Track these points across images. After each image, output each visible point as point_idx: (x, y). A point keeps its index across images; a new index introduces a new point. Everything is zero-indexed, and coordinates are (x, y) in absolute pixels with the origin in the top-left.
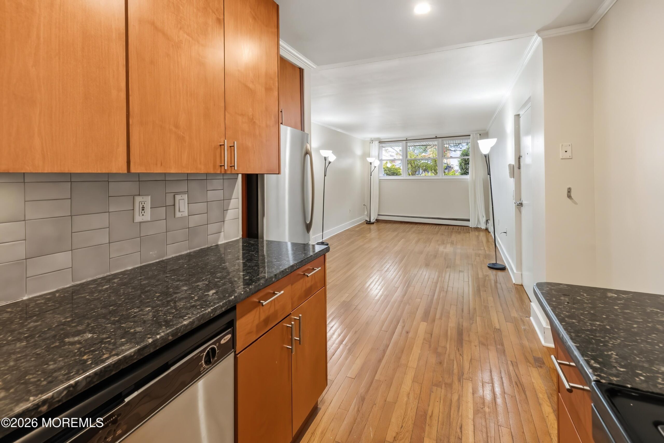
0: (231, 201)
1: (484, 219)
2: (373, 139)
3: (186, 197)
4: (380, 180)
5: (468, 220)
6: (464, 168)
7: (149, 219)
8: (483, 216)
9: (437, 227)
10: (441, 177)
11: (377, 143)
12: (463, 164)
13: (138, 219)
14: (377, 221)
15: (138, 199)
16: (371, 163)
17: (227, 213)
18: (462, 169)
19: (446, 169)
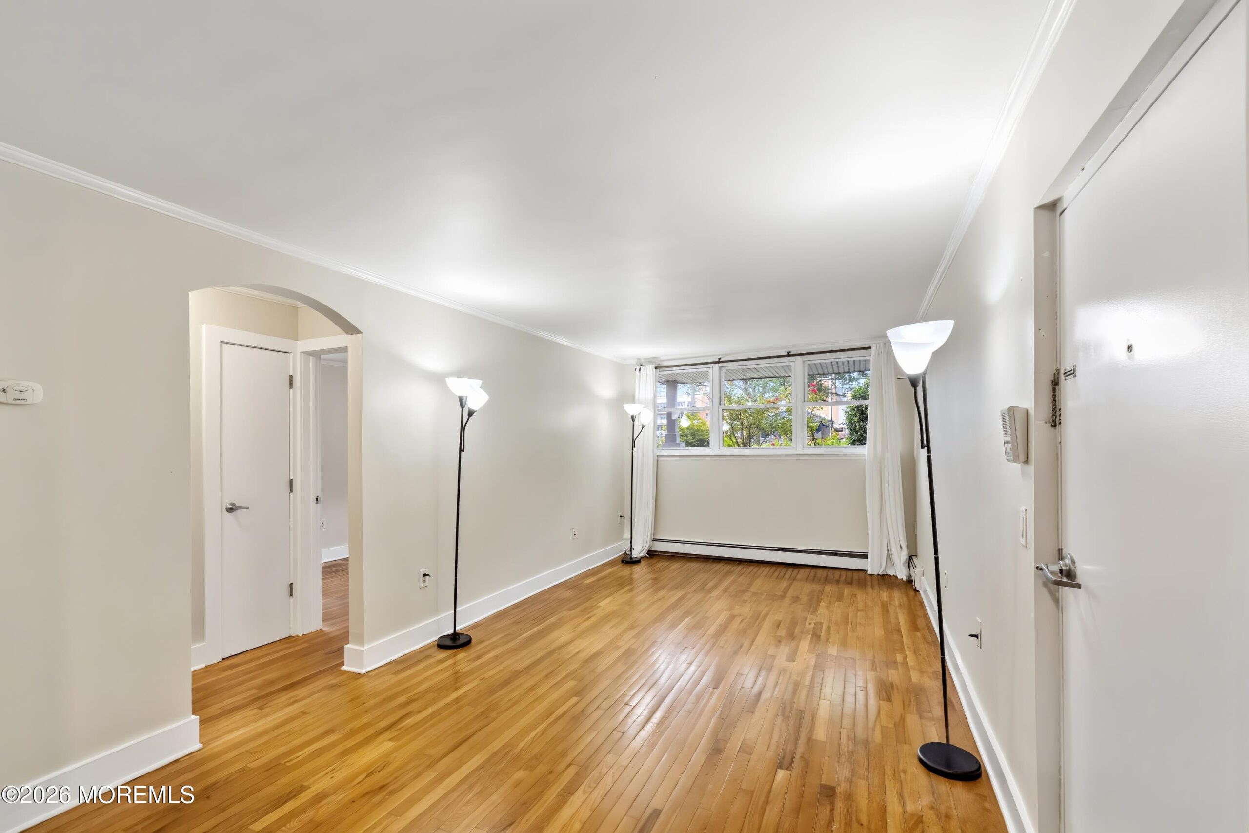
1: (904, 555)
2: (642, 360)
4: (659, 459)
5: (865, 556)
6: (857, 428)
8: (901, 548)
9: (791, 570)
10: (799, 451)
11: (650, 370)
12: (855, 419)
14: (652, 554)
16: (633, 419)
18: (853, 430)
19: (818, 431)
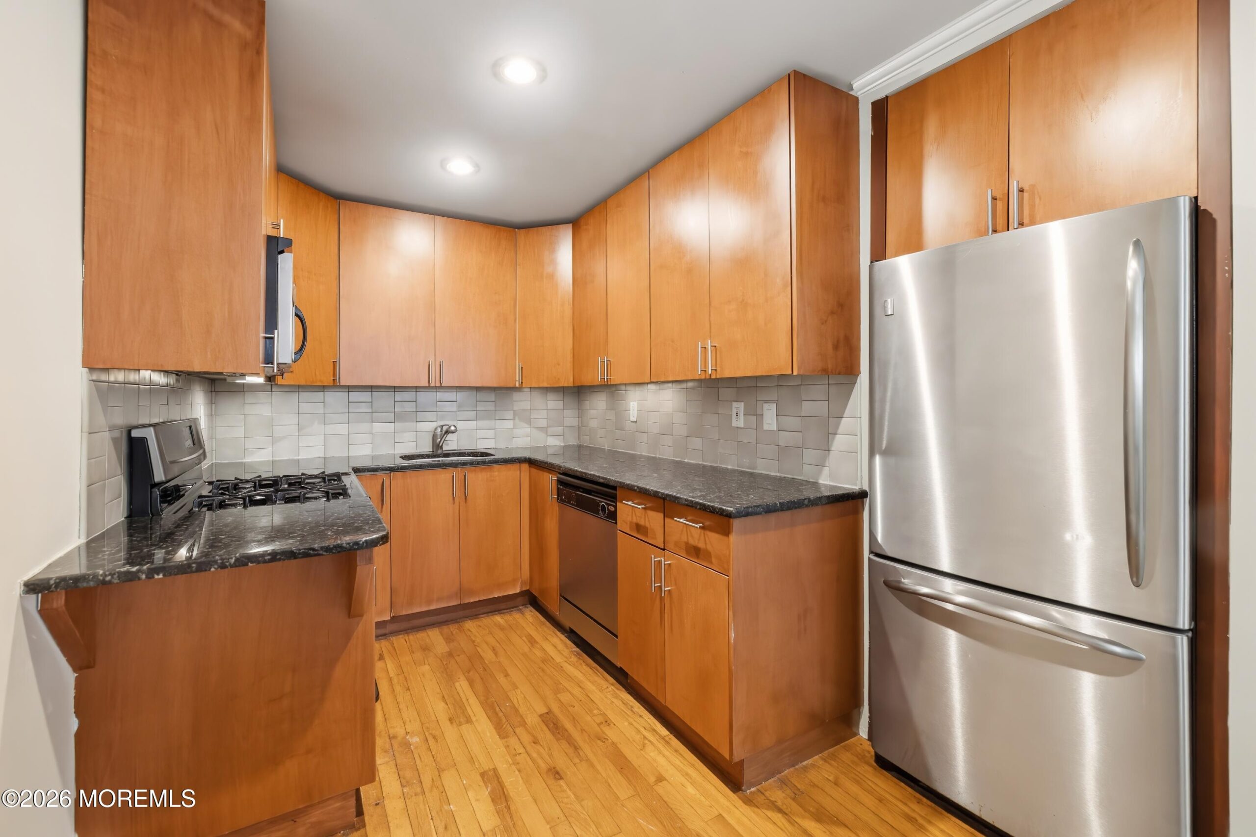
0: (841, 420)
3: (774, 406)
7: (743, 426)
13: (734, 424)
15: (735, 404)
17: (833, 439)
